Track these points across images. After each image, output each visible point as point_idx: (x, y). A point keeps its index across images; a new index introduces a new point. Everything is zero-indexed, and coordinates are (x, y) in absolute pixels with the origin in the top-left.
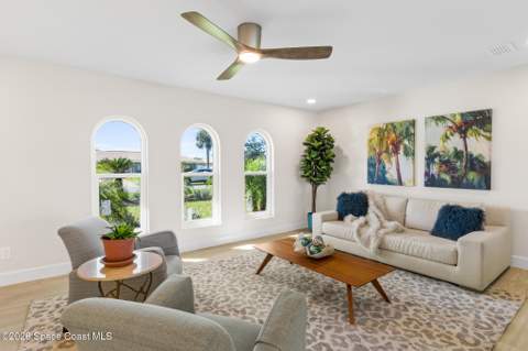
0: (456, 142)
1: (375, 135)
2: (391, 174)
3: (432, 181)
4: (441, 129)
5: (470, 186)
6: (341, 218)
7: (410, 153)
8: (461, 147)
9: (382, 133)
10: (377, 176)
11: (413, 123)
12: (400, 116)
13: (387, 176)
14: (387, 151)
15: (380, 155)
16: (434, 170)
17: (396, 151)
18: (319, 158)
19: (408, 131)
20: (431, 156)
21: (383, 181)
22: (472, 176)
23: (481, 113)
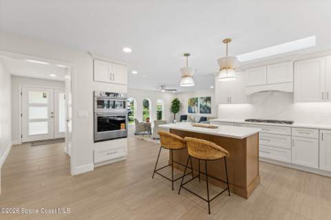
0: (205, 103)
2: (193, 111)
3: (201, 112)
4: (202, 100)
5: (207, 113)
6: (181, 121)
7: (197, 105)
8: (206, 105)
9: (191, 100)
10: (190, 111)
11: (197, 98)
12: (195, 96)
15: (191, 106)
16: (201, 109)
17: (194, 105)
18: (176, 106)
19: (196, 100)
20: (201, 106)
21: (192, 112)
22: (208, 111)
23: (209, 97)
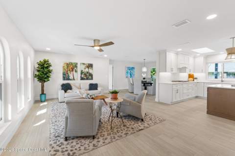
0: (87, 70)
1: (65, 65)
3: (82, 79)
4: (84, 66)
5: (90, 79)
7: (76, 71)
8: (88, 71)
9: (68, 65)
10: (66, 78)
11: (77, 64)
12: (73, 61)
13: (70, 78)
14: (70, 70)
15: (67, 71)
16: (83, 76)
17: (73, 71)
19: (76, 65)
20: (82, 73)
21: (68, 79)
22: (90, 77)
23: (90, 64)
